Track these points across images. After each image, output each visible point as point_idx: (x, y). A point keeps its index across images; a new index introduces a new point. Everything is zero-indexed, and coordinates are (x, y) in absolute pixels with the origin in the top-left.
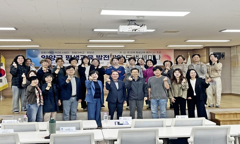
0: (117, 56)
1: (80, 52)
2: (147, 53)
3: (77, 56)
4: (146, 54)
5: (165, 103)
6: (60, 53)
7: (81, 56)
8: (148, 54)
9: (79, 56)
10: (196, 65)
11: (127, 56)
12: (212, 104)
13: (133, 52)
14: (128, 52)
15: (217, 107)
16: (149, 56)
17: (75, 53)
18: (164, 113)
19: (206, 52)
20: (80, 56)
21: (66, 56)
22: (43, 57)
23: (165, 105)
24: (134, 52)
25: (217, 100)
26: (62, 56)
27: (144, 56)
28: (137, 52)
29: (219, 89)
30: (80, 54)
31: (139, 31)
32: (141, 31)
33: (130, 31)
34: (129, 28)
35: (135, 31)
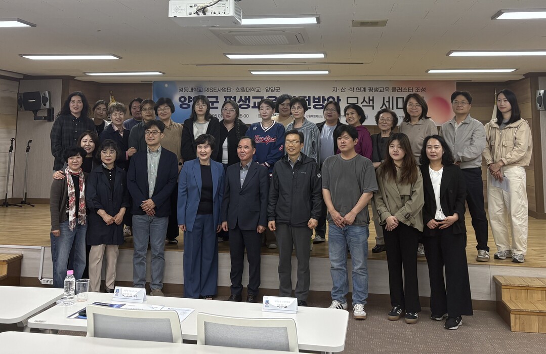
0: (326, 98)
1: (253, 89)
2: (394, 90)
3: (245, 97)
4: (391, 94)
5: (362, 238)
6: (214, 90)
7: (253, 98)
8: (396, 95)
9: (249, 97)
10: (461, 124)
11: (348, 98)
12: (504, 248)
13: (362, 89)
14: (351, 89)
15: (515, 261)
16: (397, 98)
17: (243, 90)
18: (360, 269)
19: (530, 90)
20: (251, 98)
21: (226, 98)
22: (183, 99)
23: (361, 244)
24: (364, 89)
25: (516, 239)
26: (217, 98)
27: (386, 99)
28: (371, 89)
29: (519, 201)
30: (251, 94)
31: (215, 13)
32: (219, 15)
33: (193, 14)
34: (191, 7)
35: (204, 13)
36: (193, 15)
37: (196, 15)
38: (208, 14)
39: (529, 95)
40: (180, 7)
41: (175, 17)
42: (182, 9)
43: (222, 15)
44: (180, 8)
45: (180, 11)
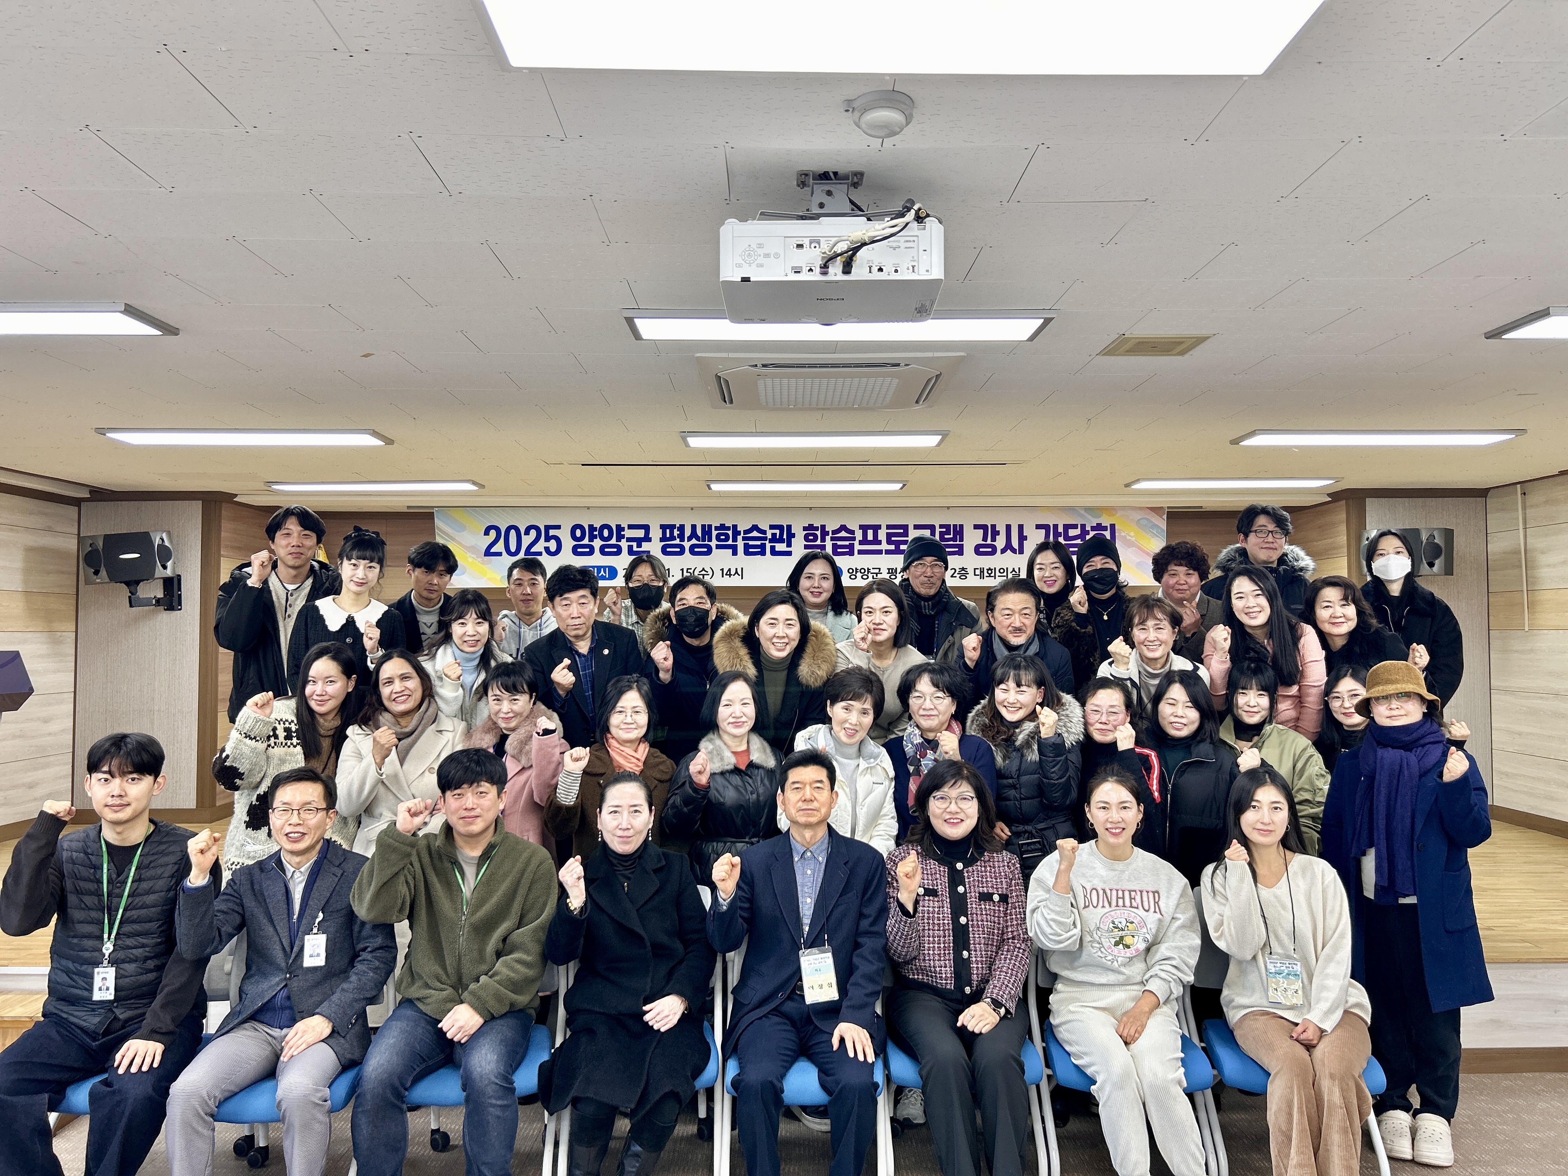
19: (1344, 528)
31: (881, 270)
32: (895, 277)
33: (805, 269)
34: (800, 246)
35: (847, 268)
36: (804, 276)
37: (816, 276)
38: (859, 272)
39: (1343, 539)
40: (760, 246)
41: (746, 280)
42: (767, 256)
43: (906, 275)
44: (760, 251)
45: (761, 260)
